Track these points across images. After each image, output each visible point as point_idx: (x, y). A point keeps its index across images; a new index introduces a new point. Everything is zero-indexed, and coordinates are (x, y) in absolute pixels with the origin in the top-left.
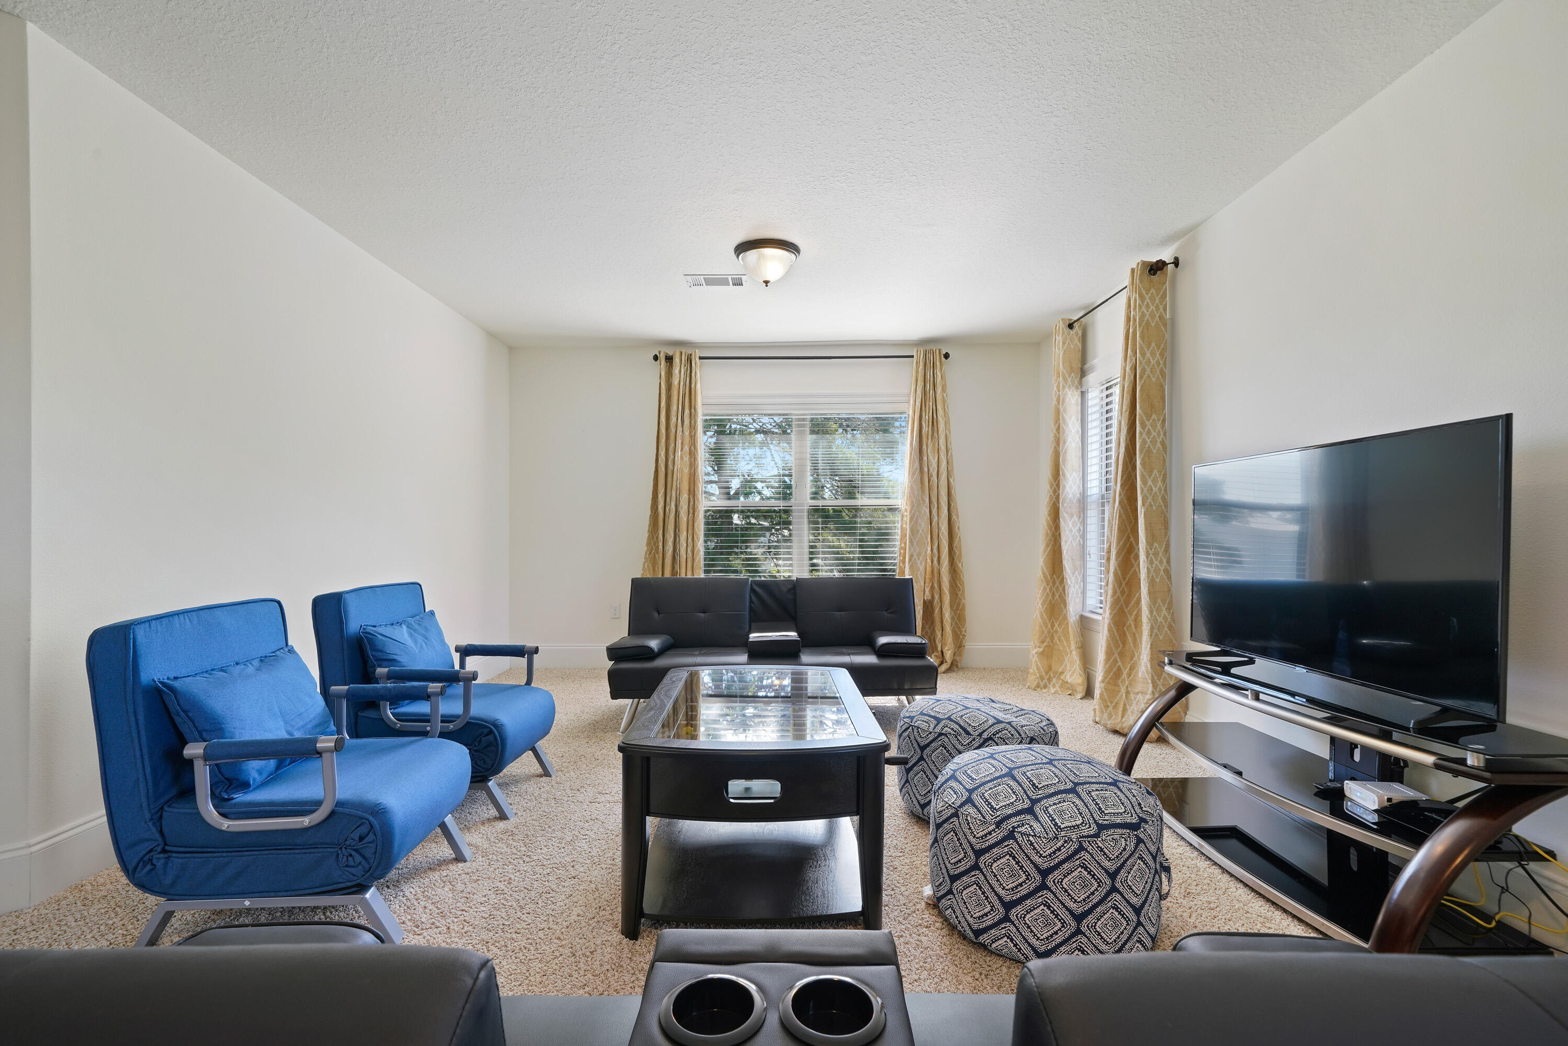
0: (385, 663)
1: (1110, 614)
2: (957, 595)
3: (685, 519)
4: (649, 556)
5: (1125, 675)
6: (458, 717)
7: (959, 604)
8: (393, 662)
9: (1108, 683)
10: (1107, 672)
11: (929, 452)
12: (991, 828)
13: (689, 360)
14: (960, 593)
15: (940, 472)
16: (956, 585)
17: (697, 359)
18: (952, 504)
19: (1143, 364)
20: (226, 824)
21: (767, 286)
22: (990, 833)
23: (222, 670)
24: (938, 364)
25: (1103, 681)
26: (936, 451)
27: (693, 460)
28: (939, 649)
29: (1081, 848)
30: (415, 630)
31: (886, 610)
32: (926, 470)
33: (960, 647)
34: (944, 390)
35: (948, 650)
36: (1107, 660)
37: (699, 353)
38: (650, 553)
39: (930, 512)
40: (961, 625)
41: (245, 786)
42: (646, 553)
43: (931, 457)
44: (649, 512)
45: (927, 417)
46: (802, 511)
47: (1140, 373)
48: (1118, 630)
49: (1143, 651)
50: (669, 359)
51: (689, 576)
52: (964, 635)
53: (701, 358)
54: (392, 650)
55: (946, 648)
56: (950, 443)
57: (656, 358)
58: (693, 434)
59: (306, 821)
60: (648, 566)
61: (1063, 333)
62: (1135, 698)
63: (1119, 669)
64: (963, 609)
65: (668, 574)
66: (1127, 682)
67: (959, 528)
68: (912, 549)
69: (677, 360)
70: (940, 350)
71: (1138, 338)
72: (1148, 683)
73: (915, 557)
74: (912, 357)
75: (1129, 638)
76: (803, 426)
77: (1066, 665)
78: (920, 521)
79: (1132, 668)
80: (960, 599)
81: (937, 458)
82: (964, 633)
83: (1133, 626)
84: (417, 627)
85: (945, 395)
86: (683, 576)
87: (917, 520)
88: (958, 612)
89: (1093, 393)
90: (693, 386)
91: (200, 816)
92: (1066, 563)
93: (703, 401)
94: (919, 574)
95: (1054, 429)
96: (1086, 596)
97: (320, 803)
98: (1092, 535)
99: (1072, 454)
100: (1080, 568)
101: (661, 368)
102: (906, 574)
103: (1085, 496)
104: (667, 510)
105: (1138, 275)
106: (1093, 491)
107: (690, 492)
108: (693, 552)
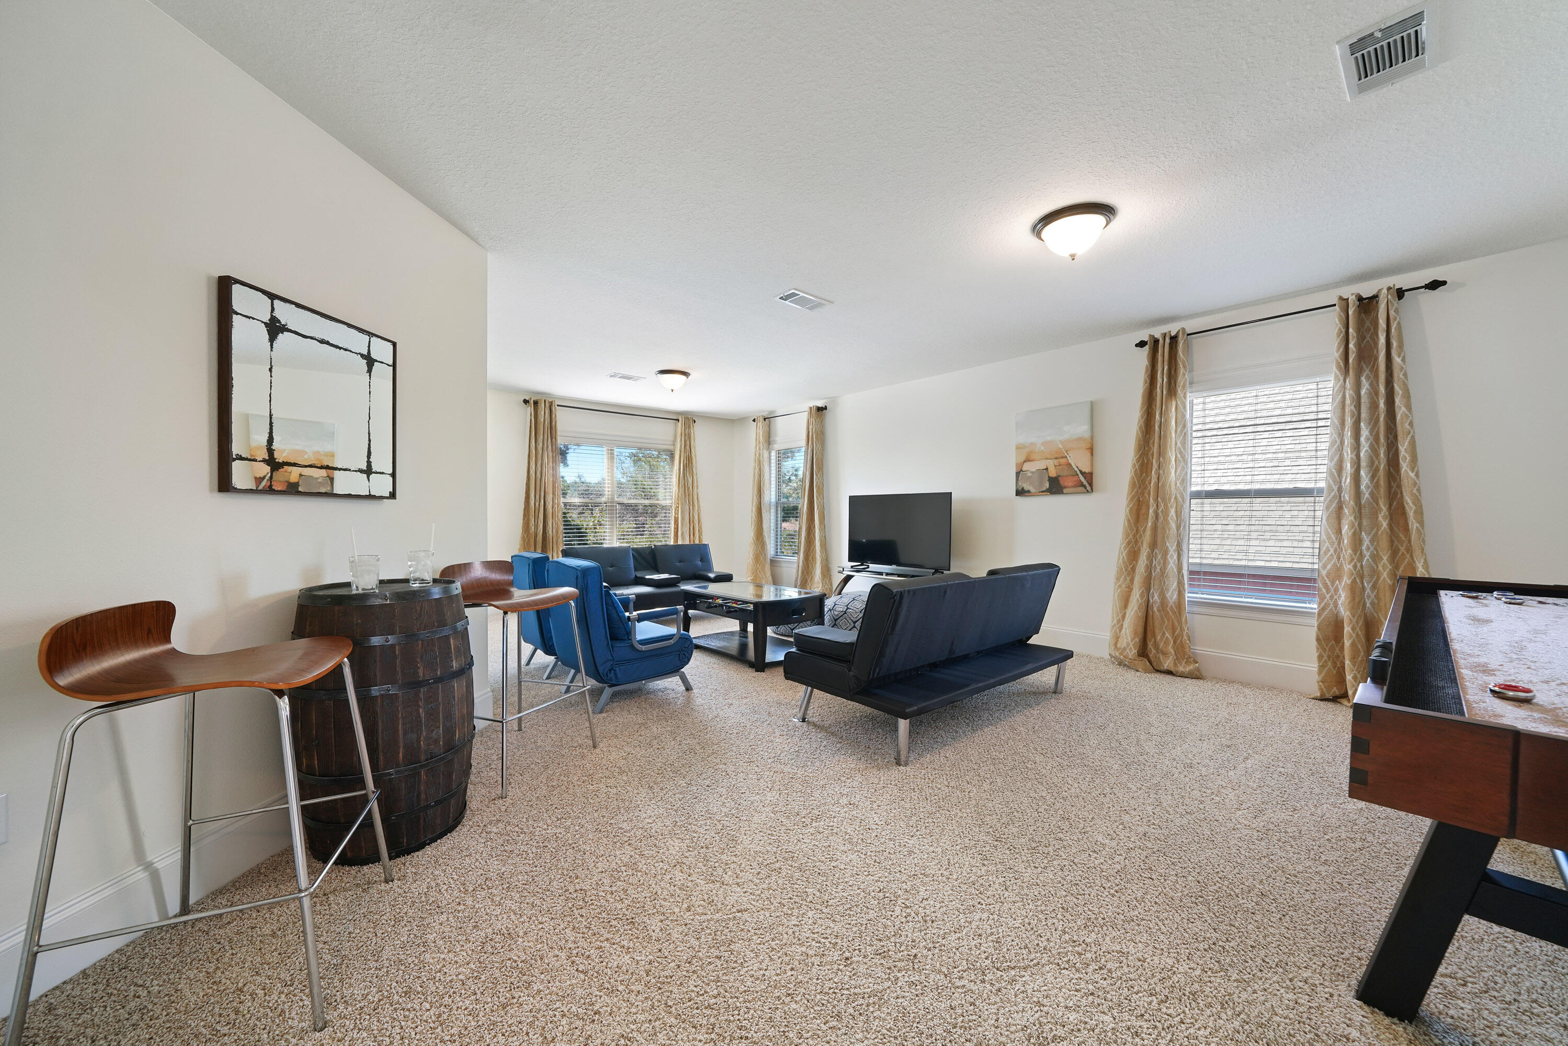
1: (803, 556)
3: (551, 511)
5: (809, 581)
11: (687, 475)
15: (693, 486)
17: (556, 406)
21: (672, 392)
24: (692, 426)
26: (691, 474)
27: (554, 472)
31: (701, 561)
32: (686, 485)
34: (694, 441)
36: (802, 576)
37: (557, 403)
39: (689, 508)
43: (689, 478)
45: (686, 455)
46: (613, 506)
48: (806, 561)
49: (817, 570)
50: (536, 403)
53: (558, 405)
58: (554, 455)
61: (762, 422)
63: (806, 579)
70: (692, 419)
73: (684, 534)
74: (677, 420)
75: (810, 563)
81: (692, 478)
83: (811, 560)
89: (773, 454)
90: (554, 423)
91: (632, 646)
92: (765, 534)
93: (558, 433)
94: (687, 543)
95: (757, 469)
96: (771, 550)
97: (674, 635)
98: (773, 521)
99: (767, 481)
100: (769, 537)
101: (530, 409)
102: (680, 542)
103: (770, 502)
104: (537, 504)
105: (814, 411)
106: (773, 500)
107: (554, 493)
108: (557, 533)
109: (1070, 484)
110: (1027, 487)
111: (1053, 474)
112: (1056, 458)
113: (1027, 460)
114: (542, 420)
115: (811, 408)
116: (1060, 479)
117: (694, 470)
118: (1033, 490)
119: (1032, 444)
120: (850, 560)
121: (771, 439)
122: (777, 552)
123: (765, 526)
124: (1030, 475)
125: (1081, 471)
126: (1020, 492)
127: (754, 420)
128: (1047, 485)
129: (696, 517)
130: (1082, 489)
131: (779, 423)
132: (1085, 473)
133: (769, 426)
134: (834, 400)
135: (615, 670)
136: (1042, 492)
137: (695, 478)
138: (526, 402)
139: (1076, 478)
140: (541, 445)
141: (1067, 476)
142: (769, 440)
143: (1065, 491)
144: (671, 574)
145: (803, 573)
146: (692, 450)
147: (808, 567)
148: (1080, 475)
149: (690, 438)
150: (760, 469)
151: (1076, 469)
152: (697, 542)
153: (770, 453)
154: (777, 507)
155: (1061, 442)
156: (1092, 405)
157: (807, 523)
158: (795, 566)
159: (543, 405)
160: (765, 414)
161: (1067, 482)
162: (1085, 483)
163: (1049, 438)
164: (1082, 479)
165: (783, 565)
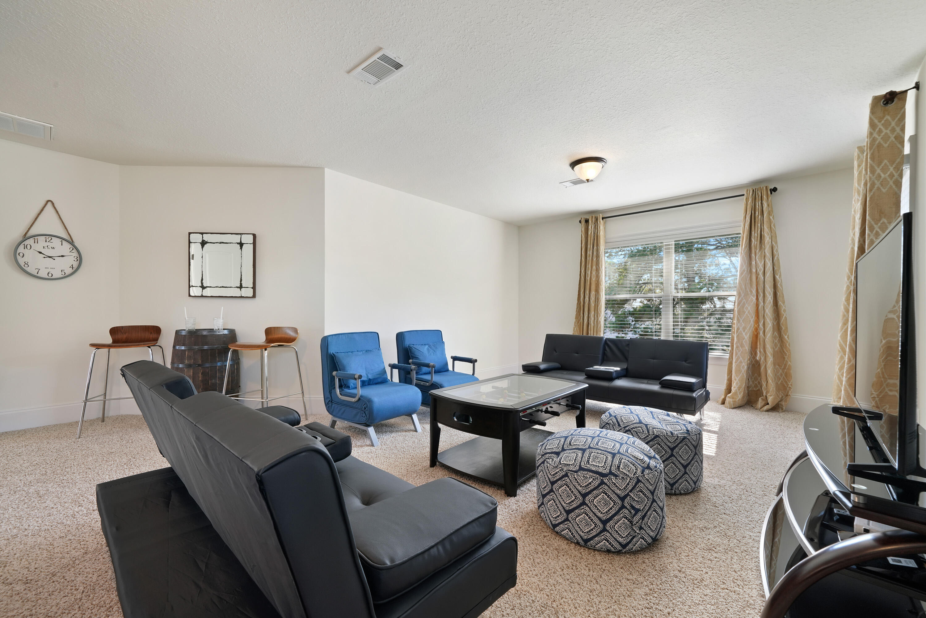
0: (414, 358)
2: (784, 358)
3: (593, 305)
4: (577, 324)
6: (429, 380)
7: (786, 365)
8: (417, 358)
11: (757, 258)
13: (597, 219)
14: (786, 357)
15: (765, 271)
16: (783, 351)
18: (778, 294)
19: (872, 180)
20: (340, 396)
23: (352, 352)
26: (763, 257)
28: (764, 394)
29: (566, 475)
30: (431, 348)
31: (685, 361)
32: (754, 270)
33: (787, 396)
34: (769, 214)
35: (771, 396)
38: (578, 323)
39: (757, 299)
40: (788, 380)
41: (348, 387)
42: (575, 323)
43: (758, 262)
44: (576, 302)
45: (756, 235)
47: (870, 187)
51: (595, 335)
52: (790, 388)
54: (417, 354)
55: (769, 395)
56: (777, 251)
57: (580, 222)
60: (577, 329)
64: (789, 369)
65: (585, 334)
67: (785, 311)
68: (739, 324)
69: (590, 221)
70: (766, 187)
71: (868, 159)
74: (743, 195)
76: (669, 249)
78: (747, 305)
80: (787, 361)
81: (763, 262)
82: (790, 386)
84: (432, 347)
85: (771, 218)
86: (592, 335)
87: (744, 304)
88: (785, 371)
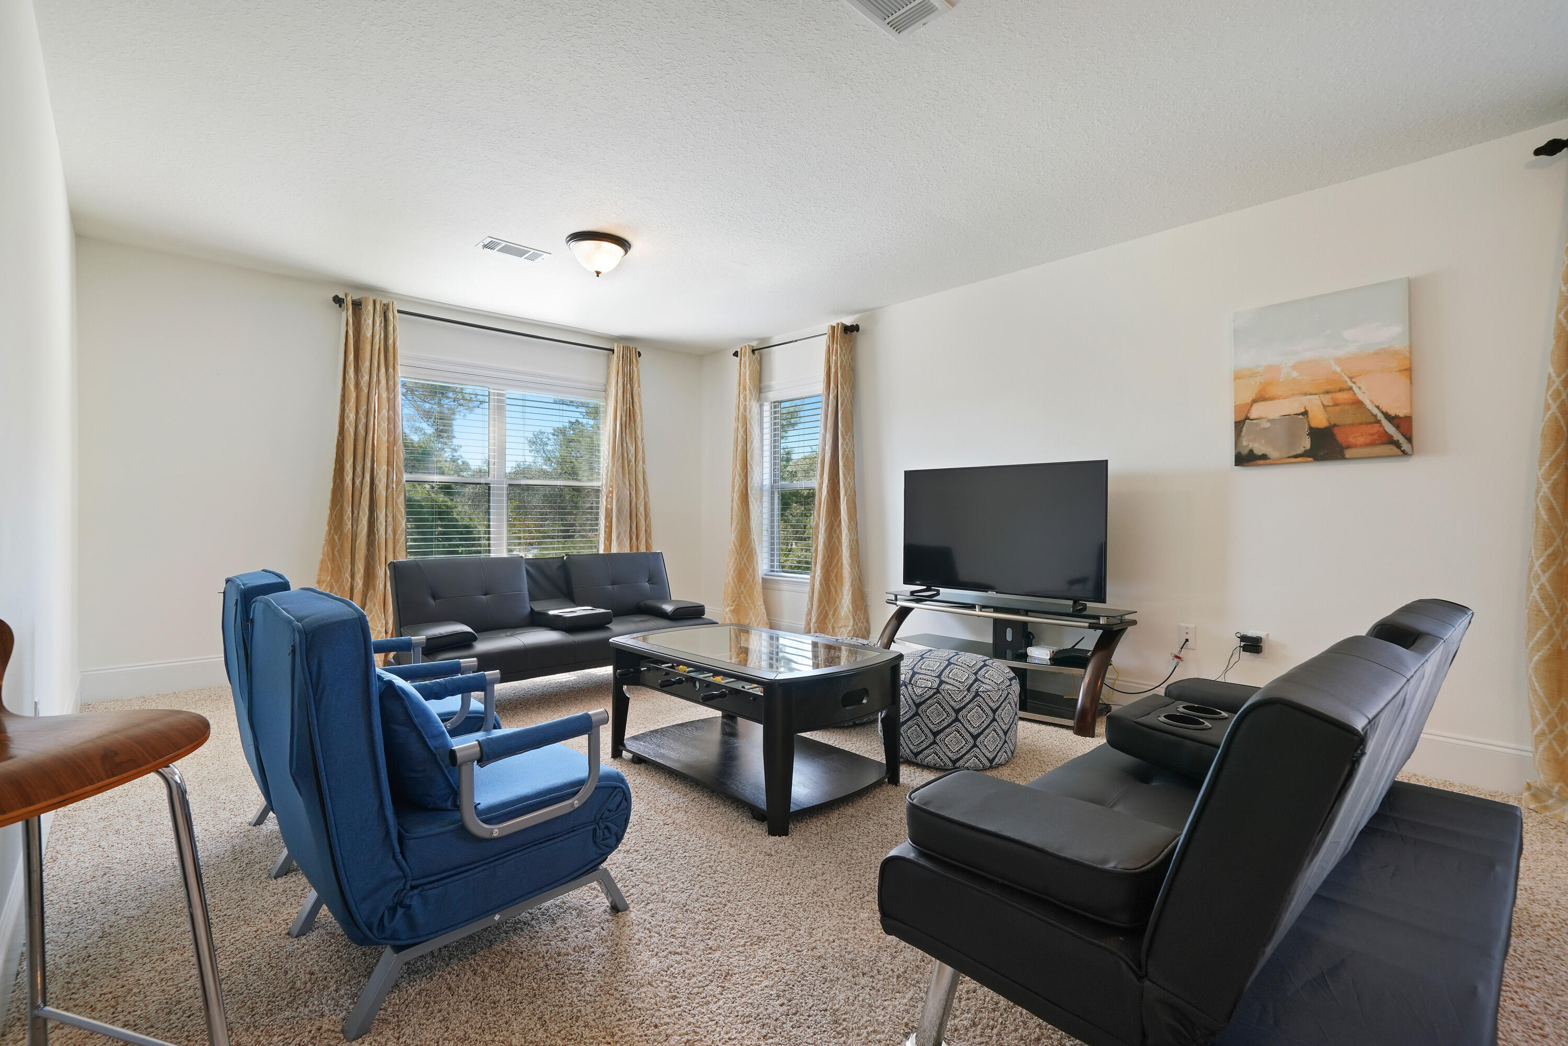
1: (821, 572)
5: (830, 616)
9: (820, 623)
10: (819, 615)
12: (965, 693)
17: (396, 312)
21: (598, 276)
22: (965, 696)
24: (634, 360)
25: (816, 622)
27: (392, 426)
36: (819, 607)
37: (398, 306)
46: (501, 489)
48: (826, 584)
49: (845, 597)
50: (357, 305)
53: (399, 311)
58: (391, 397)
59: (576, 802)
61: (749, 356)
62: (839, 631)
63: (827, 612)
66: (832, 621)
72: (850, 619)
73: (622, 534)
75: (832, 589)
77: (751, 619)
79: (835, 610)
83: (835, 580)
89: (767, 407)
90: (391, 341)
91: (463, 831)
92: (755, 536)
93: (400, 360)
94: (627, 550)
95: (741, 431)
96: (763, 565)
97: (580, 783)
98: (766, 516)
99: (756, 452)
100: (761, 541)
101: (348, 313)
102: (614, 550)
103: (762, 485)
104: (358, 482)
105: (839, 332)
106: (767, 482)
107: (389, 463)
108: (395, 532)
109: (1361, 440)
110: (1259, 448)
111: (1319, 420)
112: (1327, 392)
113: (1261, 398)
114: (369, 334)
115: (833, 328)
116: (1336, 431)
117: (639, 432)
118: (1273, 454)
119: (1270, 368)
120: (908, 580)
121: (764, 384)
122: (772, 566)
123: (754, 523)
124: (1268, 425)
125: (1387, 416)
126: (1244, 459)
127: (736, 354)
128: (1307, 443)
129: (642, 509)
130: (1393, 449)
131: (778, 358)
132: (1397, 417)
133: (760, 363)
134: (871, 313)
135: (408, 907)
136: (1296, 456)
137: (640, 444)
138: (338, 301)
139: (1376, 428)
140: (366, 377)
141: (1353, 425)
142: (760, 386)
143: (1348, 453)
144: (596, 606)
145: (820, 601)
146: (636, 400)
147: (829, 591)
148: (1385, 422)
149: (631, 380)
150: (746, 431)
151: (1375, 411)
152: (643, 549)
153: (761, 406)
154: (772, 493)
155: (1338, 361)
156: (1413, 288)
157: (826, 519)
158: (807, 589)
159: (371, 308)
160: (755, 344)
161: (1358, 437)
162: (1397, 436)
163: (1308, 355)
164: (1390, 429)
165: (784, 587)
